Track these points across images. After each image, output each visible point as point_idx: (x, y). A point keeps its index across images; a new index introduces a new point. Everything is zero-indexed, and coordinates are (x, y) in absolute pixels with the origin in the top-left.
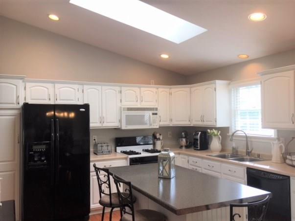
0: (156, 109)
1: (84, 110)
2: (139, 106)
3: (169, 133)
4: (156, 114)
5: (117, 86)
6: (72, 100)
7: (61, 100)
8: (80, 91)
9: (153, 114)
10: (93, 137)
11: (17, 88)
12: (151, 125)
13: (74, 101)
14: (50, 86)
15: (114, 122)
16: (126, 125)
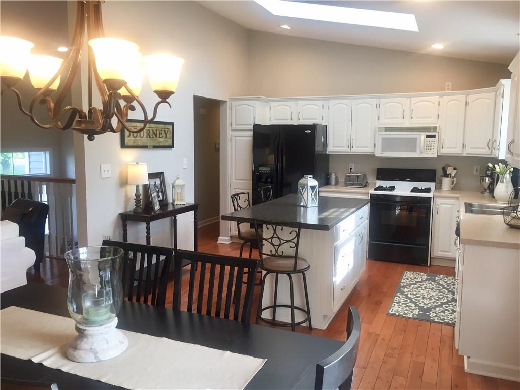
0: (435, 129)
1: (310, 131)
2: (407, 125)
3: (475, 167)
4: (434, 136)
5: (374, 98)
6: (316, 119)
7: (304, 119)
8: (326, 107)
9: (428, 136)
10: (350, 164)
11: (254, 109)
12: (422, 153)
13: (318, 121)
14: (292, 103)
15: (367, 147)
16: (382, 151)
